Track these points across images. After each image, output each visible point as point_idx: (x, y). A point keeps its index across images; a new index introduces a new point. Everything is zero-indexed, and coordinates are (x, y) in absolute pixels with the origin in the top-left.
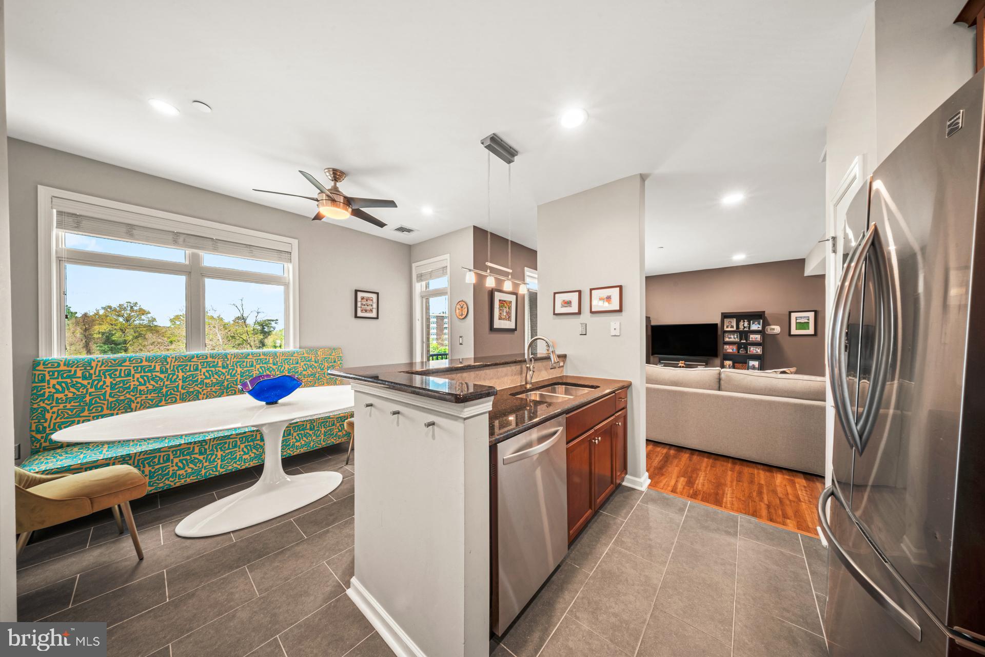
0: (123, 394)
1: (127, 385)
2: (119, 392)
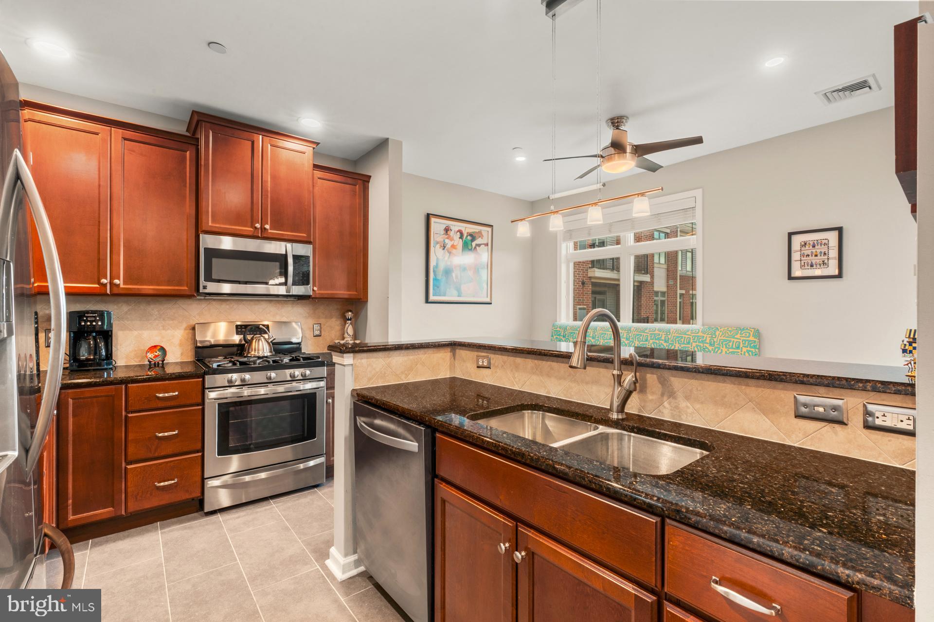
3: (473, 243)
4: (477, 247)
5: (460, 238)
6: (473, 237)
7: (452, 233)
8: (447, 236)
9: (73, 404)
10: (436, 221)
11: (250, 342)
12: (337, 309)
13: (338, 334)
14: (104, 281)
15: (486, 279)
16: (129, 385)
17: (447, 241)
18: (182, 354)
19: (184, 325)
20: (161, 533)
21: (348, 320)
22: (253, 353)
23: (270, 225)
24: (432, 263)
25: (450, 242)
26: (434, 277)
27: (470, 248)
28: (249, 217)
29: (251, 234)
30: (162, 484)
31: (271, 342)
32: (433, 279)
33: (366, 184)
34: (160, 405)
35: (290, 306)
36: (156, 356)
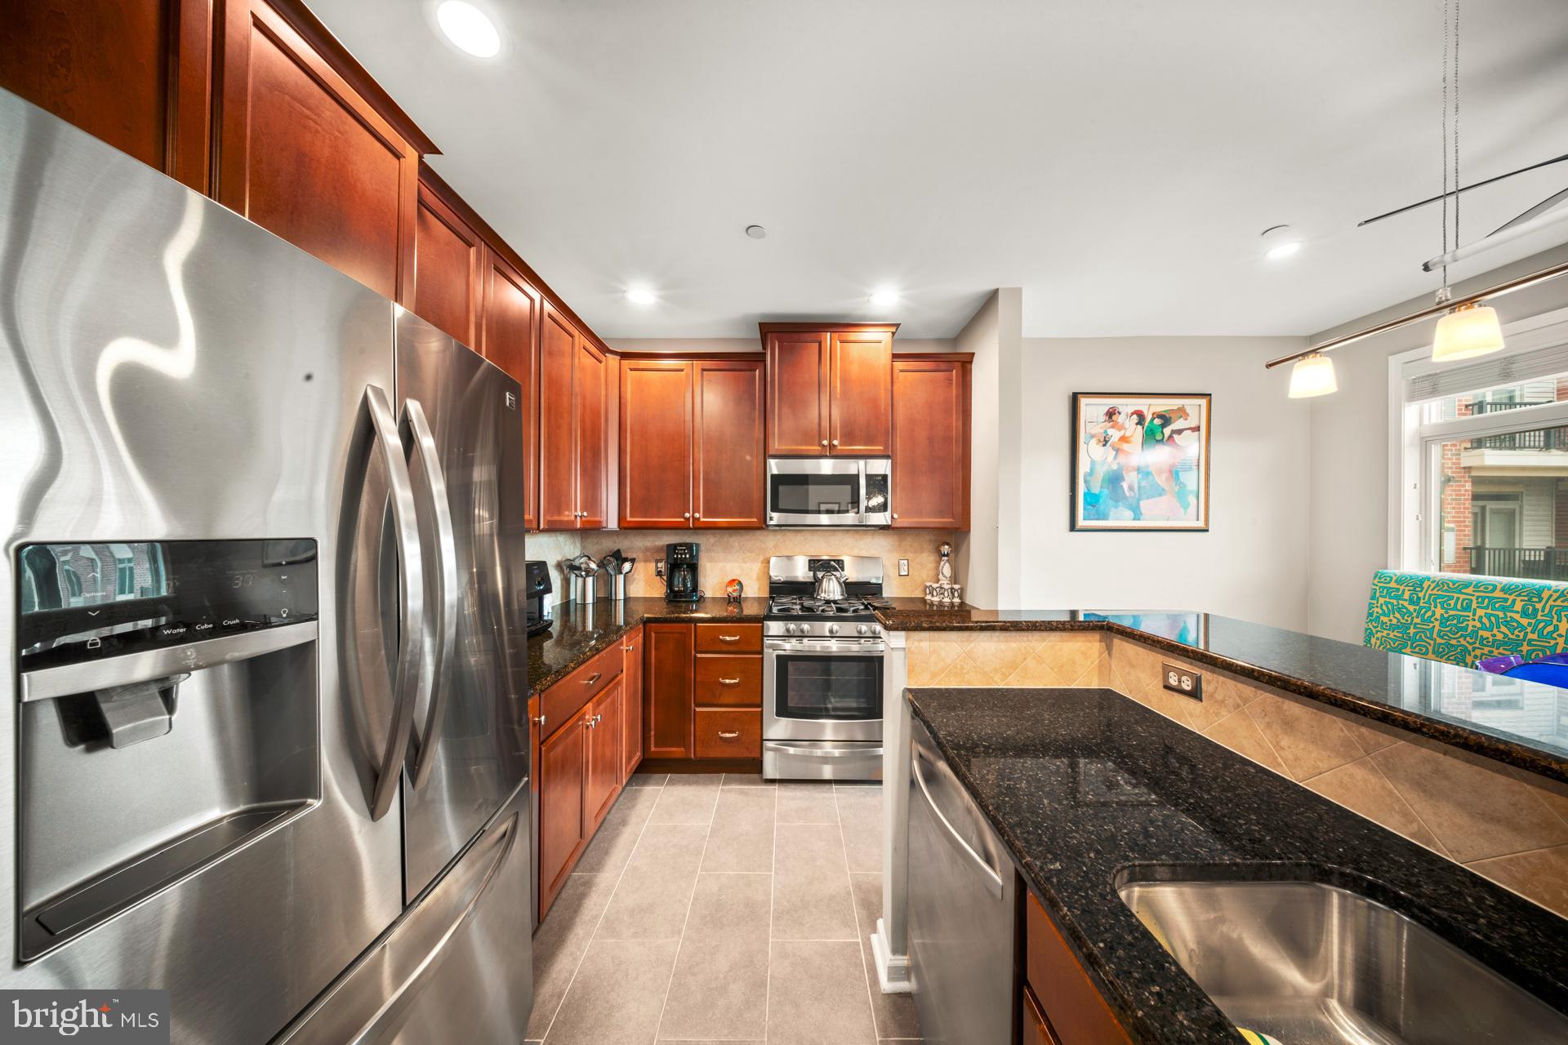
0: (1457, 636)
1: (1464, 625)
2: (1450, 631)
3: (1165, 430)
4: (1175, 436)
5: (1137, 424)
6: (1165, 419)
7: (1120, 419)
8: (1111, 423)
9: (655, 637)
10: (1088, 403)
11: (820, 581)
12: (930, 540)
13: (932, 573)
14: (687, 515)
15: (1195, 488)
16: (698, 624)
17: (1111, 432)
18: (759, 589)
19: (761, 558)
20: (722, 790)
21: (944, 555)
22: (823, 595)
23: (840, 440)
24: (1083, 467)
25: (1117, 432)
26: (1086, 491)
27: (1159, 437)
28: (816, 433)
29: (817, 453)
30: (727, 735)
31: (844, 582)
32: (1085, 494)
33: (968, 365)
34: (724, 648)
35: (870, 537)
36: (734, 591)
